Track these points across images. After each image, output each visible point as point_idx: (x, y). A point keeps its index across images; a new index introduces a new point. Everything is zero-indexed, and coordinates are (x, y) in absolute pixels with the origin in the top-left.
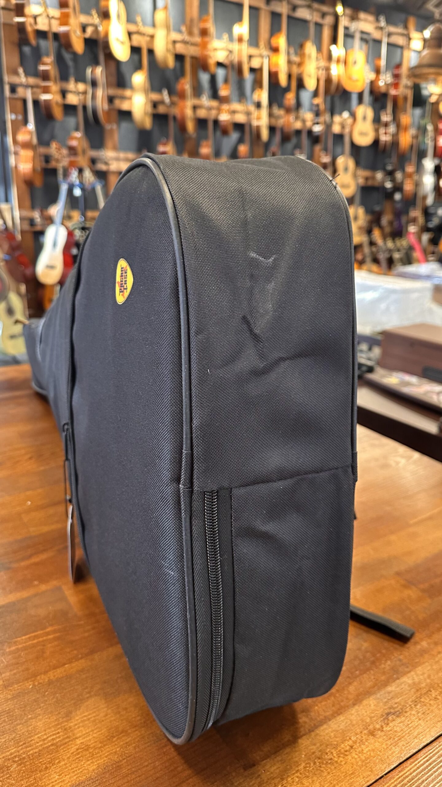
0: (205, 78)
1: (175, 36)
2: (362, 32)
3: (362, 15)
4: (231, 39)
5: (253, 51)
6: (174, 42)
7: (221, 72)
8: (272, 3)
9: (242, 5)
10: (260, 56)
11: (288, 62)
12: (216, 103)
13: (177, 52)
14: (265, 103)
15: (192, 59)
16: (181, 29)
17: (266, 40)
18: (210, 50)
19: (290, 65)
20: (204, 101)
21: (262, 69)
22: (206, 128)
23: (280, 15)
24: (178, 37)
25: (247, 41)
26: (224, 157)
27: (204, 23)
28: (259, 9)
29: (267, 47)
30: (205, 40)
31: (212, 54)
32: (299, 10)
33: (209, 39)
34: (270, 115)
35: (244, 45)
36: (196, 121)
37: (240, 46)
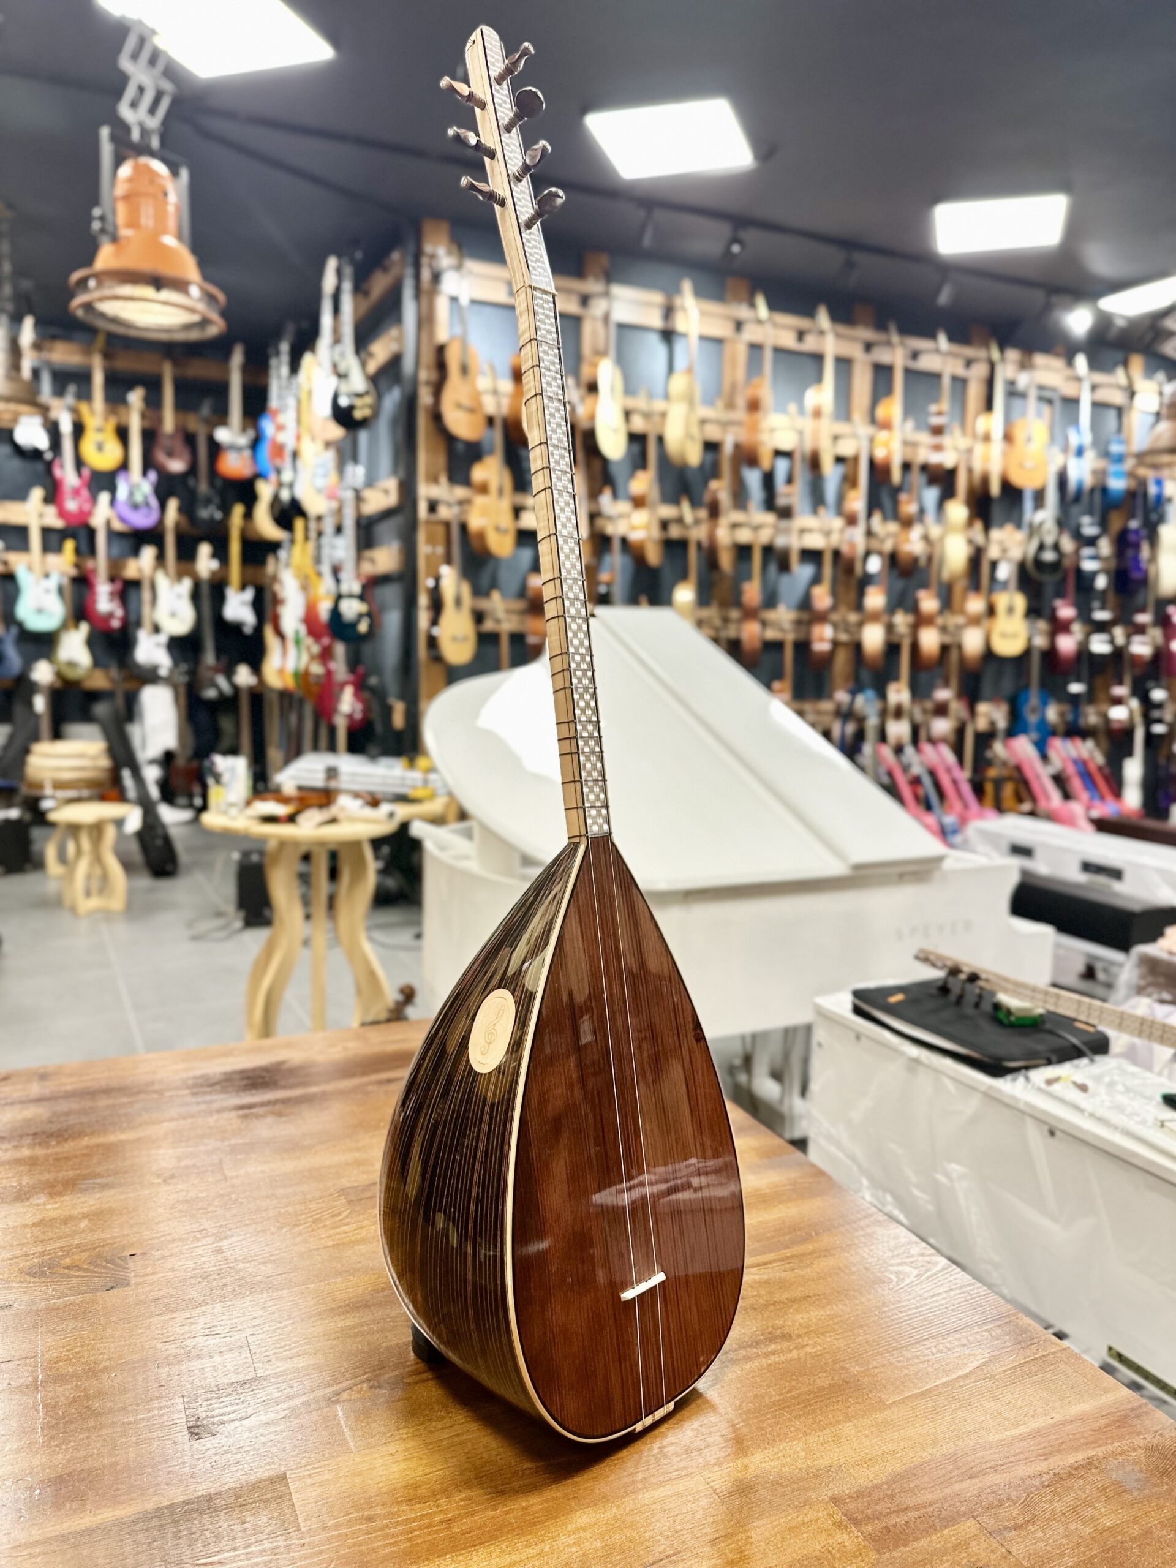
0: (753, 478)
1: (704, 412)
2: (1041, 388)
3: (1040, 359)
4: (801, 410)
5: (842, 428)
6: (703, 422)
7: (782, 466)
8: (875, 349)
9: (822, 357)
10: (855, 436)
11: (904, 442)
12: (771, 517)
13: (705, 437)
14: (862, 513)
15: (735, 448)
16: (714, 400)
17: (865, 411)
18: (765, 432)
19: (908, 448)
20: (750, 515)
21: (857, 458)
22: (750, 560)
23: (891, 368)
24: (710, 414)
25: (830, 414)
26: (784, 607)
27: (755, 390)
28: (850, 361)
29: (867, 420)
30: (756, 415)
31: (767, 438)
32: (922, 357)
33: (762, 415)
34: (869, 534)
35: (825, 421)
36: (735, 547)
37: (817, 423)
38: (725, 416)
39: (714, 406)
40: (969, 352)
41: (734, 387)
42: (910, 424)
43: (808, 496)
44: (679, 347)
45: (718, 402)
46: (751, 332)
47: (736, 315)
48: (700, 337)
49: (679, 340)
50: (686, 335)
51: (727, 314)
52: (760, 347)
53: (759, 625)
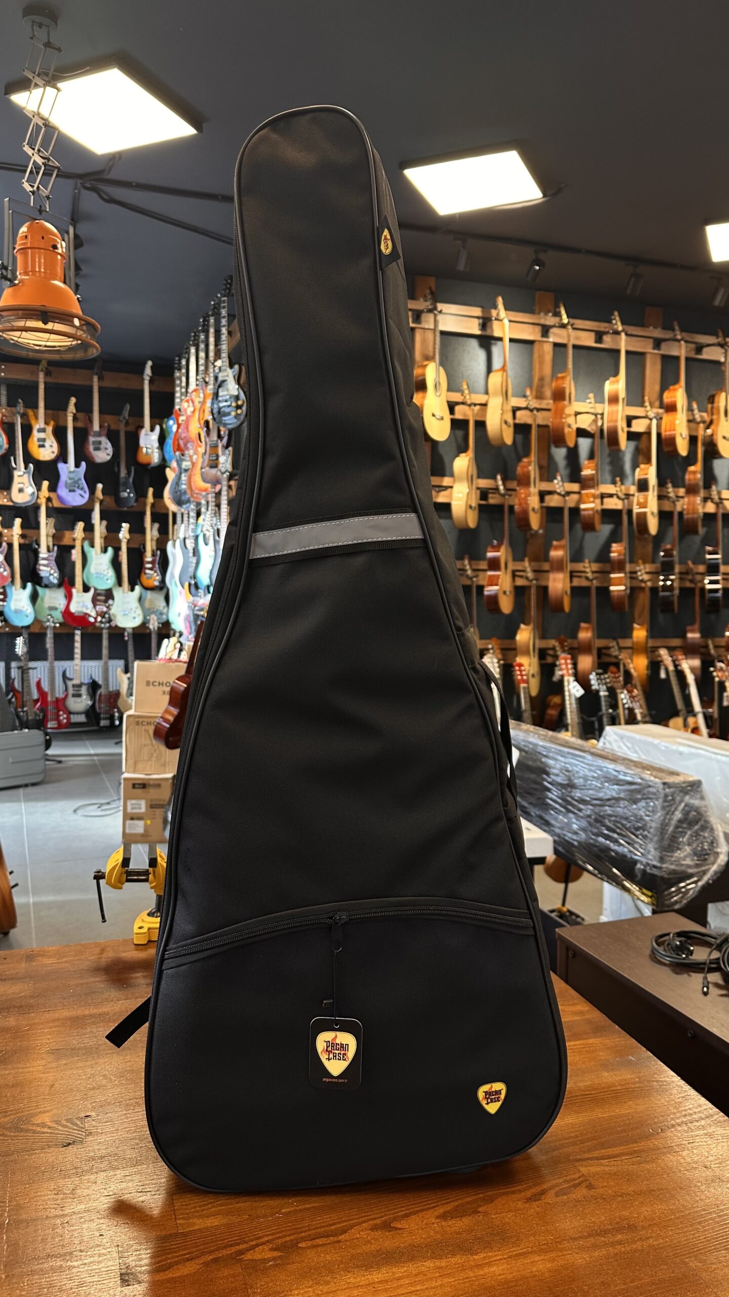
0: (560, 454)
1: (516, 401)
4: (600, 399)
5: (634, 411)
6: (515, 410)
7: (584, 444)
8: (663, 345)
9: (618, 352)
10: (646, 417)
11: (689, 421)
12: (575, 487)
13: (517, 421)
14: (653, 480)
15: (541, 429)
16: (525, 392)
17: (655, 395)
18: (570, 415)
19: (693, 425)
20: (558, 484)
21: (648, 433)
22: (561, 521)
23: (677, 358)
24: (522, 403)
25: (623, 399)
26: (587, 561)
27: (560, 382)
28: (643, 354)
29: (657, 404)
30: (561, 404)
31: (571, 420)
32: (705, 350)
33: (566, 403)
34: (660, 497)
35: (620, 406)
36: (545, 510)
37: (614, 408)
38: (534, 404)
39: (525, 396)
41: (542, 379)
42: (695, 406)
43: (608, 468)
44: (496, 350)
45: (528, 393)
46: (555, 334)
47: (542, 321)
48: (511, 340)
49: (495, 344)
50: (500, 339)
51: (536, 321)
52: (564, 346)
53: (568, 575)
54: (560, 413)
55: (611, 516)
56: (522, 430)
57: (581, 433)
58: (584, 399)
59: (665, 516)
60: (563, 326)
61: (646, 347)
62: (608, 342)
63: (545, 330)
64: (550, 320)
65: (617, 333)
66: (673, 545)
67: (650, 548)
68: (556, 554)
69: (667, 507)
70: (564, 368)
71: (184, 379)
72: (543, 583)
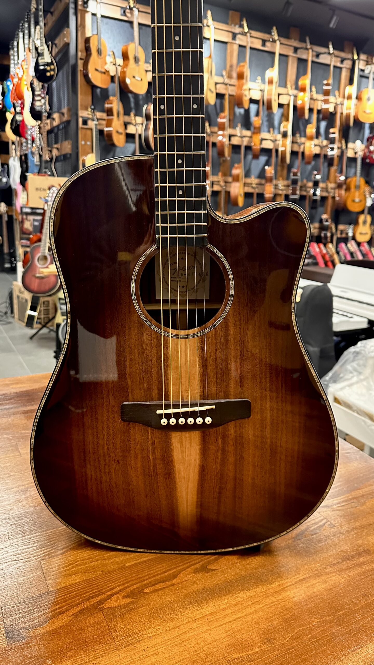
0: (240, 112)
4: (263, 80)
5: (282, 90)
6: (216, 84)
7: (253, 108)
8: (299, 51)
9: (274, 53)
10: (288, 94)
11: (310, 99)
12: (248, 133)
13: (218, 91)
14: (290, 133)
15: (231, 97)
16: (222, 73)
17: (293, 82)
18: (245, 90)
19: (312, 101)
20: (238, 131)
21: (288, 105)
22: (239, 153)
23: (306, 61)
24: (220, 80)
25: (276, 82)
26: (253, 177)
27: (241, 68)
28: (287, 56)
29: (294, 87)
30: (241, 81)
31: (246, 93)
32: (321, 56)
33: (244, 81)
34: (293, 142)
35: (274, 86)
36: (231, 147)
37: (270, 87)
38: (227, 81)
39: (222, 76)
40: (343, 55)
41: (231, 66)
42: (314, 89)
43: (266, 124)
45: (224, 73)
46: (240, 39)
47: (233, 30)
48: (215, 41)
49: (205, 42)
50: (208, 39)
51: (230, 30)
52: (244, 47)
53: (242, 185)
54: (240, 87)
55: (267, 152)
56: (220, 96)
57: (252, 101)
58: (254, 80)
59: (294, 154)
60: (244, 34)
61: (290, 52)
62: (268, 47)
63: (234, 36)
64: (237, 30)
65: (274, 41)
66: (298, 169)
67: (285, 172)
68: (235, 172)
69: (296, 148)
70: (244, 60)
71: (16, 54)
72: (228, 189)
